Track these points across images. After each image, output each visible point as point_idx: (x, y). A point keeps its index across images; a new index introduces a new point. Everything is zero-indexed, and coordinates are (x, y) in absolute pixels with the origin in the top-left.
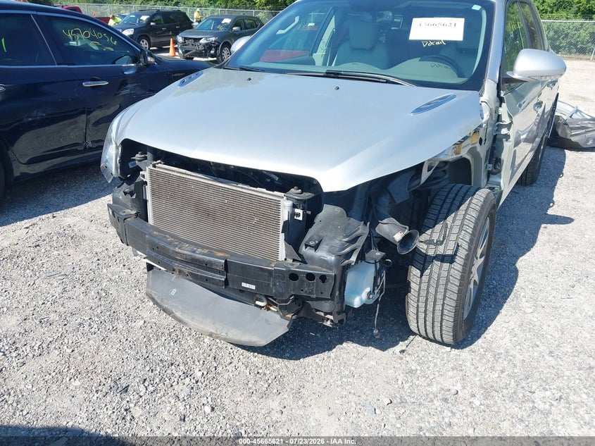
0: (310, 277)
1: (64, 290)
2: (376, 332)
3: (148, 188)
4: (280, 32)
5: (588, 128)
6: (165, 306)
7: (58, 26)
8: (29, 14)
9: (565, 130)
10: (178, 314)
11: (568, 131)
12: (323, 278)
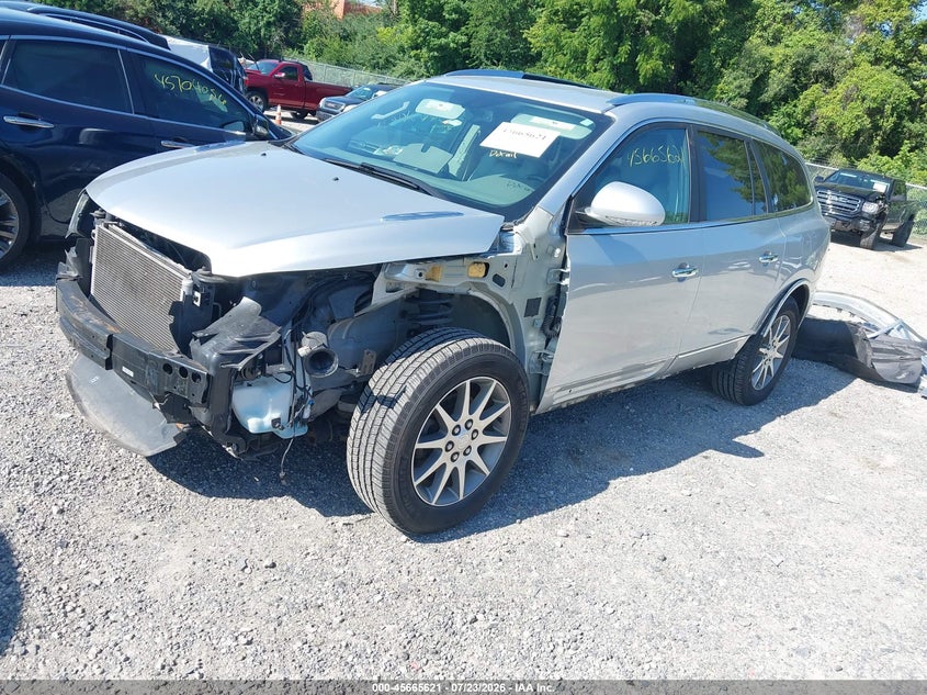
0: (183, 371)
1: (13, 364)
2: (282, 474)
3: (95, 248)
4: (377, 116)
5: (907, 354)
6: (78, 392)
7: (151, 69)
8: (116, 49)
9: (864, 348)
10: (86, 404)
11: (869, 352)
12: (196, 376)
